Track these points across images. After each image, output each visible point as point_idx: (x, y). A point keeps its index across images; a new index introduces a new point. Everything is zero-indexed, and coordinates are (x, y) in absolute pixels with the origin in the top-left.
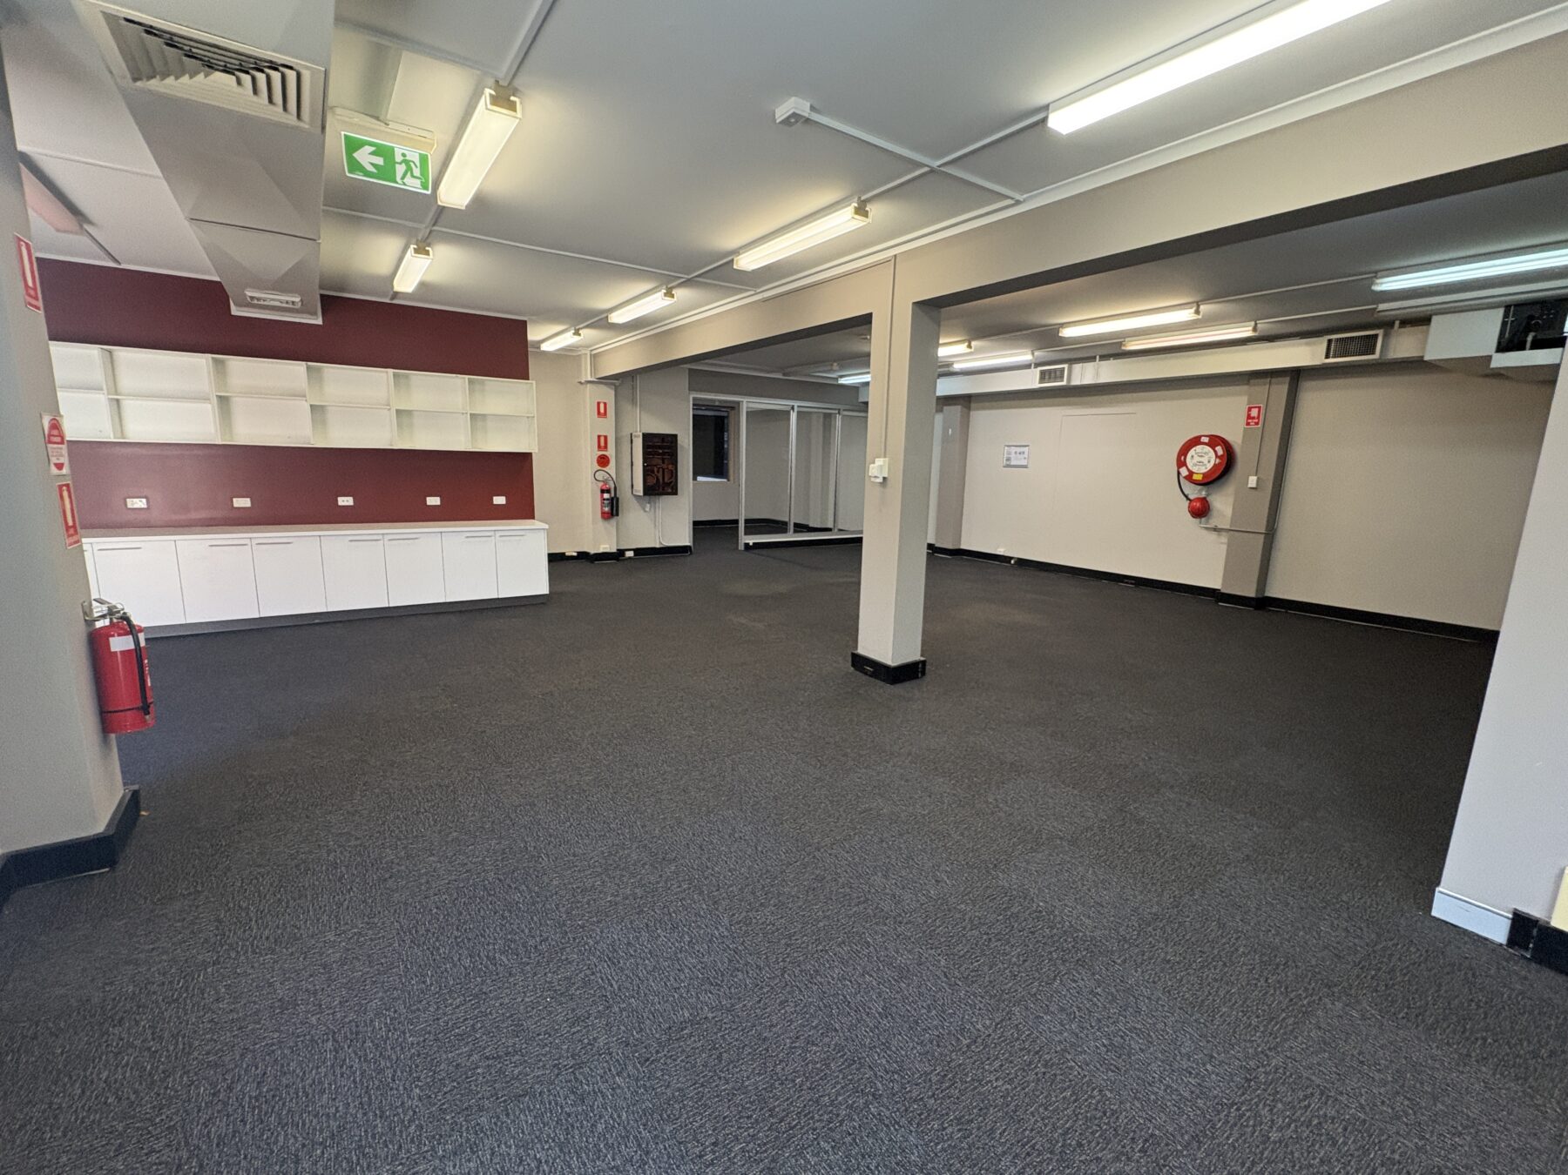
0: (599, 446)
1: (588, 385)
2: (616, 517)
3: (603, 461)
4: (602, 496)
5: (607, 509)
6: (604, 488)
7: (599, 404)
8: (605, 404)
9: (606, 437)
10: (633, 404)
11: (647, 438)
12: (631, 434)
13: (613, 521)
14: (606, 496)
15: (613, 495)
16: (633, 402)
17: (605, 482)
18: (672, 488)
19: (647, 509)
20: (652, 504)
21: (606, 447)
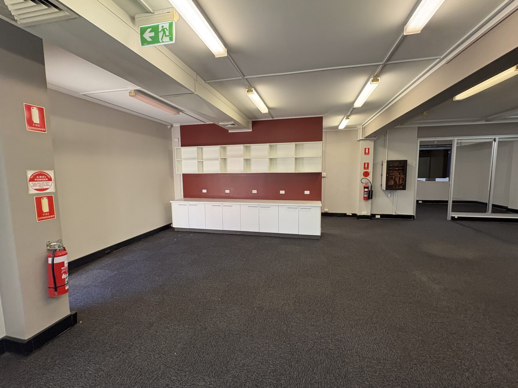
0: (365, 168)
1: (361, 141)
2: (371, 200)
3: (366, 174)
5: (366, 196)
7: (365, 149)
8: (369, 149)
9: (368, 164)
11: (389, 162)
12: (382, 161)
14: (366, 190)
15: (370, 189)
16: (384, 146)
17: (366, 184)
18: (403, 186)
19: (389, 196)
20: (392, 194)
21: (368, 168)
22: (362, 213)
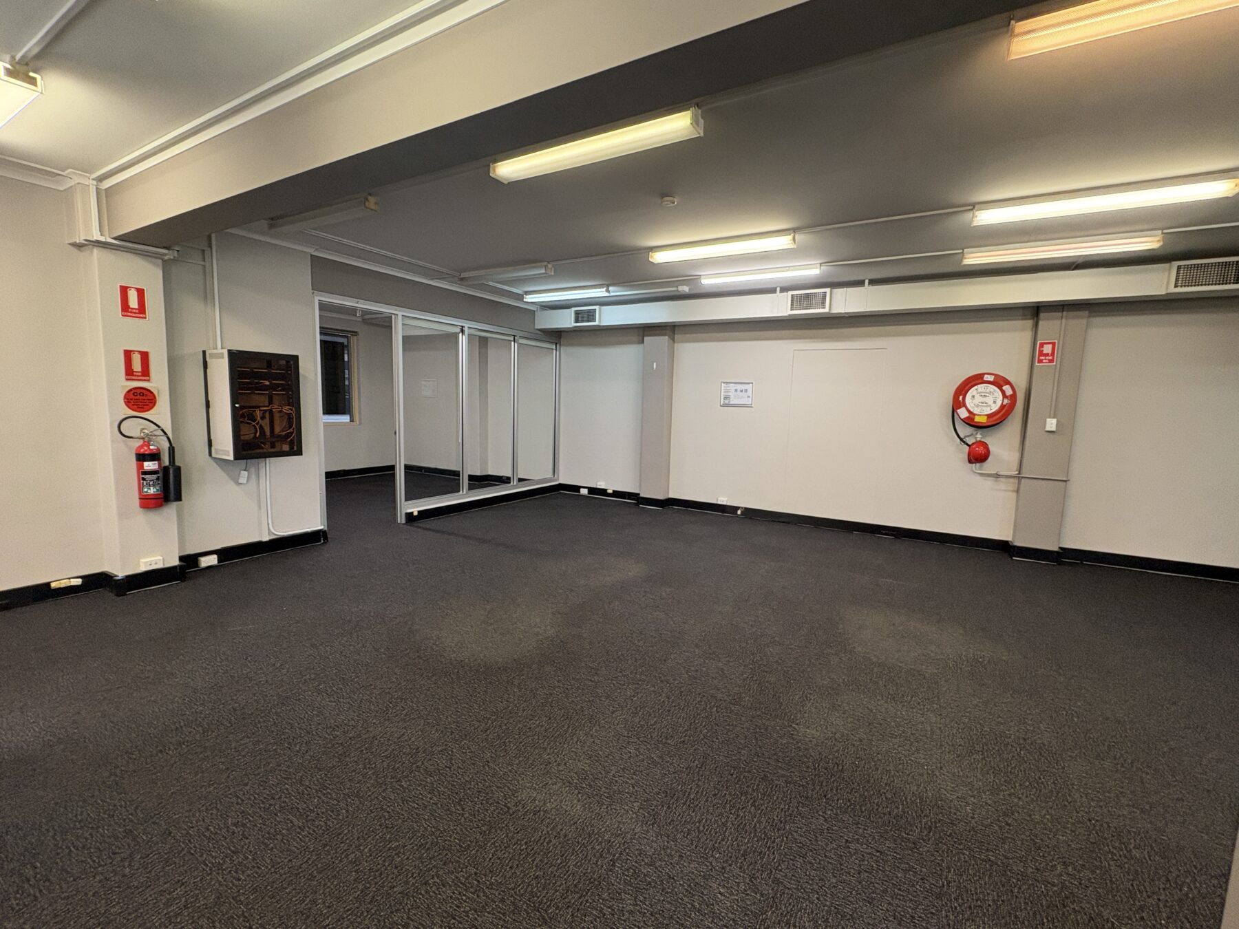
0: (129, 372)
1: (96, 251)
2: (175, 504)
3: (140, 400)
4: (140, 467)
5: (152, 491)
6: (144, 450)
7: (124, 290)
8: (141, 293)
9: (145, 356)
10: (206, 298)
11: (238, 359)
12: (204, 352)
13: (171, 510)
14: (149, 465)
15: (166, 462)
16: (207, 296)
17: (147, 440)
18: (291, 443)
19: (243, 480)
20: (253, 470)
21: (146, 372)
22: (138, 565)
